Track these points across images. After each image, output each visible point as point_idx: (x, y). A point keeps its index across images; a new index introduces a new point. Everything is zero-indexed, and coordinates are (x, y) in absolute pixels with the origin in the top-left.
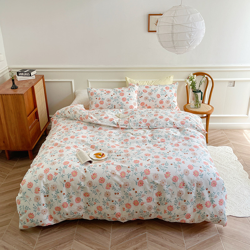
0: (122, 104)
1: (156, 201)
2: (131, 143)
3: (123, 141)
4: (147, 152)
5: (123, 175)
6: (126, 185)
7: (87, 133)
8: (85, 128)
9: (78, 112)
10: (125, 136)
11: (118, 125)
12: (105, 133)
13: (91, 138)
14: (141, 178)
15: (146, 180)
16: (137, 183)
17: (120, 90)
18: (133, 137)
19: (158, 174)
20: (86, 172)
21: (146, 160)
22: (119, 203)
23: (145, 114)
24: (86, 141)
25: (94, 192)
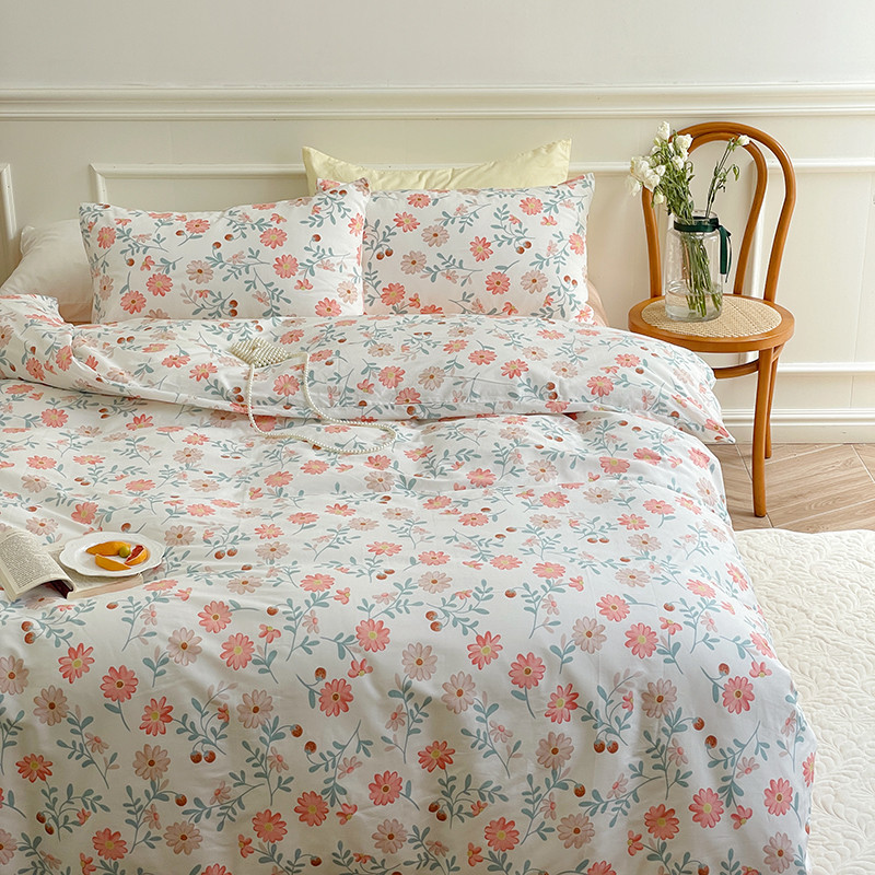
0: (277, 294)
1: (421, 796)
2: (301, 493)
3: (258, 483)
4: (383, 534)
5: (236, 656)
6: (256, 710)
7: (61, 442)
8: (55, 419)
9: (17, 332)
10: (272, 456)
11: (241, 399)
12: (164, 443)
13: (84, 471)
14: (338, 670)
15: (365, 679)
16: (317, 697)
17: (266, 214)
18: (317, 462)
19: (430, 648)
20: (29, 639)
21: (374, 574)
22: (216, 810)
23: (397, 341)
24: (53, 482)
25: (77, 751)
